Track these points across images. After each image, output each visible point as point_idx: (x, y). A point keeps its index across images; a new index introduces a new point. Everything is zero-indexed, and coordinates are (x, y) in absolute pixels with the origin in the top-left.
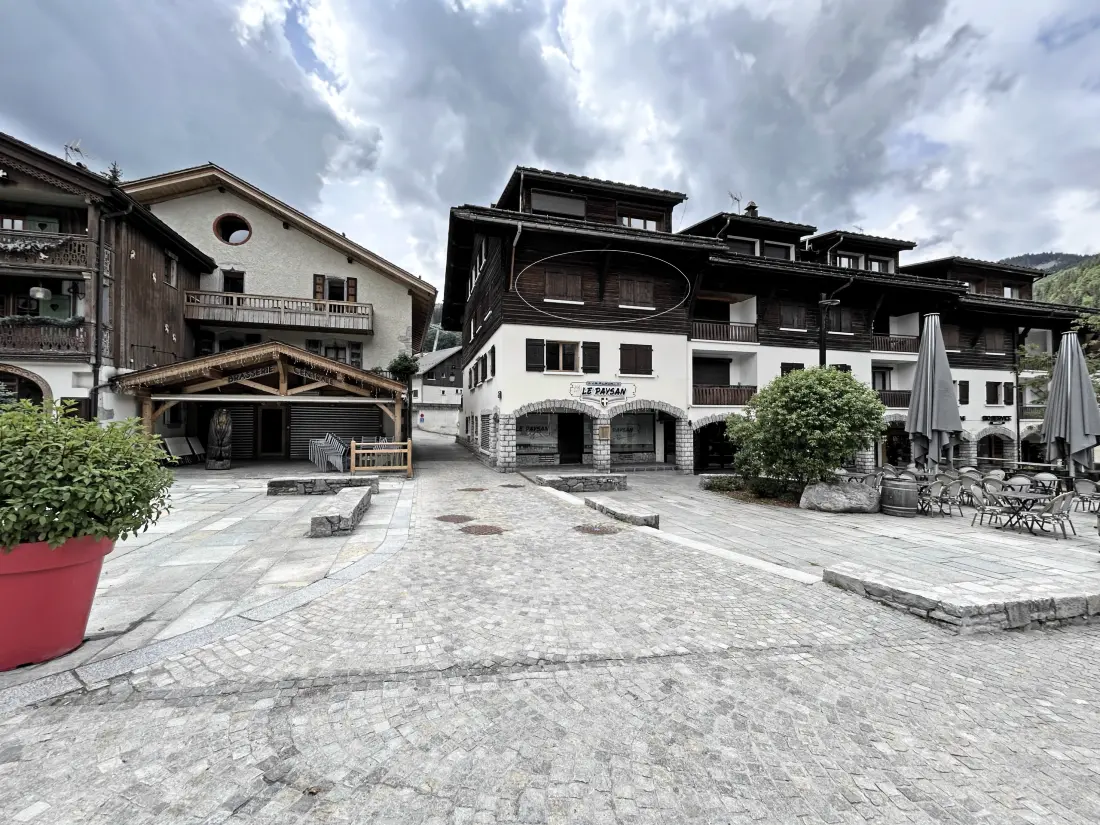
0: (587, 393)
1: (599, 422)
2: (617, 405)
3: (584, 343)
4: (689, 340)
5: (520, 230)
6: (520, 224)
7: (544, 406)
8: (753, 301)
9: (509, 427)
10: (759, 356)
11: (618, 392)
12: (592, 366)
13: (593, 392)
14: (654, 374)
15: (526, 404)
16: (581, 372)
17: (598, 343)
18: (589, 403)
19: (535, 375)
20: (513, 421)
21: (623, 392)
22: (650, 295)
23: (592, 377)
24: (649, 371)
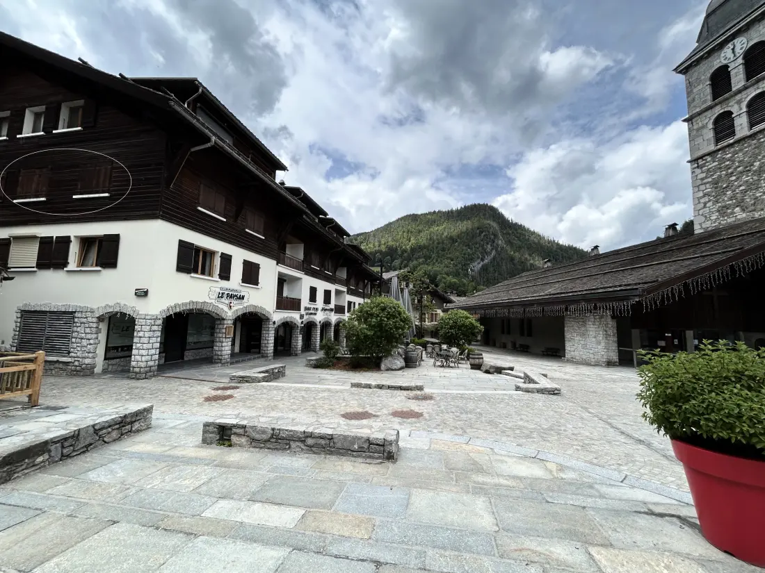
0: (221, 296)
1: (226, 322)
2: (238, 308)
3: (222, 253)
4: (277, 264)
5: (213, 143)
6: (213, 138)
7: (188, 308)
8: (302, 246)
9: (155, 328)
10: (303, 280)
11: (240, 298)
12: (225, 274)
13: (225, 296)
14: (259, 286)
15: (173, 304)
16: (216, 278)
17: (231, 256)
18: (221, 306)
19: (184, 277)
20: (160, 322)
21: (243, 298)
22: (262, 227)
23: (224, 284)
24: (257, 283)
